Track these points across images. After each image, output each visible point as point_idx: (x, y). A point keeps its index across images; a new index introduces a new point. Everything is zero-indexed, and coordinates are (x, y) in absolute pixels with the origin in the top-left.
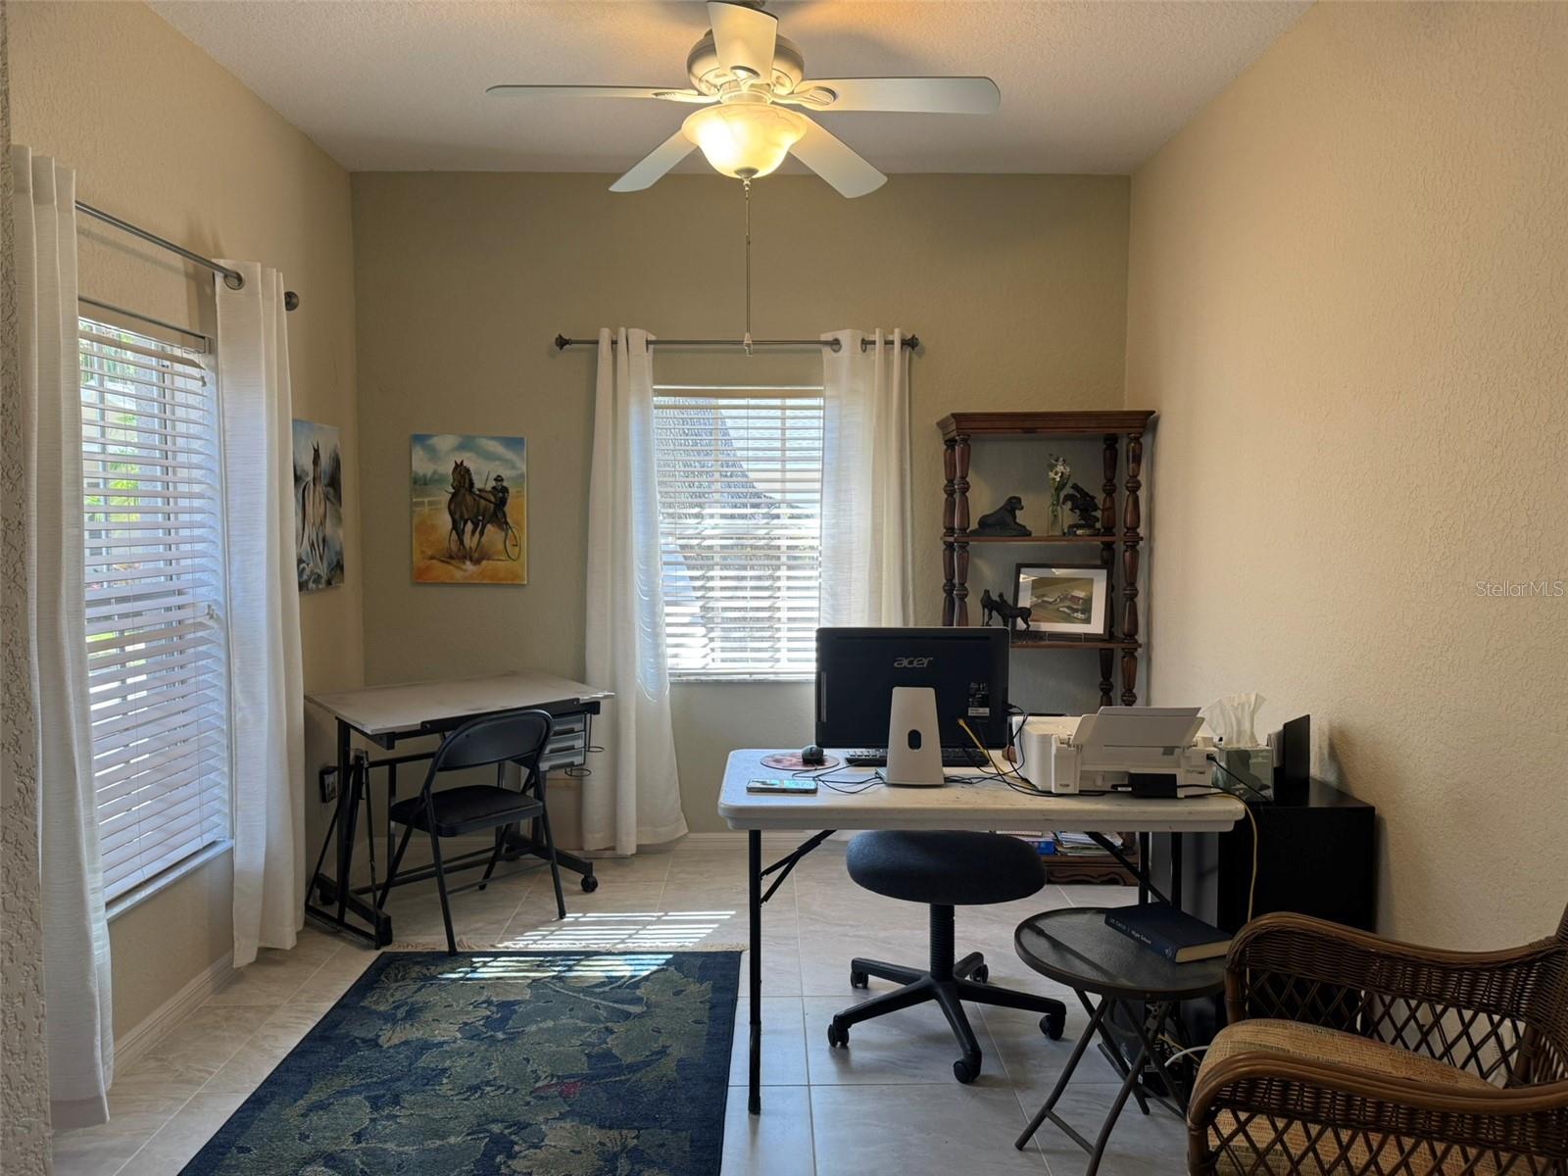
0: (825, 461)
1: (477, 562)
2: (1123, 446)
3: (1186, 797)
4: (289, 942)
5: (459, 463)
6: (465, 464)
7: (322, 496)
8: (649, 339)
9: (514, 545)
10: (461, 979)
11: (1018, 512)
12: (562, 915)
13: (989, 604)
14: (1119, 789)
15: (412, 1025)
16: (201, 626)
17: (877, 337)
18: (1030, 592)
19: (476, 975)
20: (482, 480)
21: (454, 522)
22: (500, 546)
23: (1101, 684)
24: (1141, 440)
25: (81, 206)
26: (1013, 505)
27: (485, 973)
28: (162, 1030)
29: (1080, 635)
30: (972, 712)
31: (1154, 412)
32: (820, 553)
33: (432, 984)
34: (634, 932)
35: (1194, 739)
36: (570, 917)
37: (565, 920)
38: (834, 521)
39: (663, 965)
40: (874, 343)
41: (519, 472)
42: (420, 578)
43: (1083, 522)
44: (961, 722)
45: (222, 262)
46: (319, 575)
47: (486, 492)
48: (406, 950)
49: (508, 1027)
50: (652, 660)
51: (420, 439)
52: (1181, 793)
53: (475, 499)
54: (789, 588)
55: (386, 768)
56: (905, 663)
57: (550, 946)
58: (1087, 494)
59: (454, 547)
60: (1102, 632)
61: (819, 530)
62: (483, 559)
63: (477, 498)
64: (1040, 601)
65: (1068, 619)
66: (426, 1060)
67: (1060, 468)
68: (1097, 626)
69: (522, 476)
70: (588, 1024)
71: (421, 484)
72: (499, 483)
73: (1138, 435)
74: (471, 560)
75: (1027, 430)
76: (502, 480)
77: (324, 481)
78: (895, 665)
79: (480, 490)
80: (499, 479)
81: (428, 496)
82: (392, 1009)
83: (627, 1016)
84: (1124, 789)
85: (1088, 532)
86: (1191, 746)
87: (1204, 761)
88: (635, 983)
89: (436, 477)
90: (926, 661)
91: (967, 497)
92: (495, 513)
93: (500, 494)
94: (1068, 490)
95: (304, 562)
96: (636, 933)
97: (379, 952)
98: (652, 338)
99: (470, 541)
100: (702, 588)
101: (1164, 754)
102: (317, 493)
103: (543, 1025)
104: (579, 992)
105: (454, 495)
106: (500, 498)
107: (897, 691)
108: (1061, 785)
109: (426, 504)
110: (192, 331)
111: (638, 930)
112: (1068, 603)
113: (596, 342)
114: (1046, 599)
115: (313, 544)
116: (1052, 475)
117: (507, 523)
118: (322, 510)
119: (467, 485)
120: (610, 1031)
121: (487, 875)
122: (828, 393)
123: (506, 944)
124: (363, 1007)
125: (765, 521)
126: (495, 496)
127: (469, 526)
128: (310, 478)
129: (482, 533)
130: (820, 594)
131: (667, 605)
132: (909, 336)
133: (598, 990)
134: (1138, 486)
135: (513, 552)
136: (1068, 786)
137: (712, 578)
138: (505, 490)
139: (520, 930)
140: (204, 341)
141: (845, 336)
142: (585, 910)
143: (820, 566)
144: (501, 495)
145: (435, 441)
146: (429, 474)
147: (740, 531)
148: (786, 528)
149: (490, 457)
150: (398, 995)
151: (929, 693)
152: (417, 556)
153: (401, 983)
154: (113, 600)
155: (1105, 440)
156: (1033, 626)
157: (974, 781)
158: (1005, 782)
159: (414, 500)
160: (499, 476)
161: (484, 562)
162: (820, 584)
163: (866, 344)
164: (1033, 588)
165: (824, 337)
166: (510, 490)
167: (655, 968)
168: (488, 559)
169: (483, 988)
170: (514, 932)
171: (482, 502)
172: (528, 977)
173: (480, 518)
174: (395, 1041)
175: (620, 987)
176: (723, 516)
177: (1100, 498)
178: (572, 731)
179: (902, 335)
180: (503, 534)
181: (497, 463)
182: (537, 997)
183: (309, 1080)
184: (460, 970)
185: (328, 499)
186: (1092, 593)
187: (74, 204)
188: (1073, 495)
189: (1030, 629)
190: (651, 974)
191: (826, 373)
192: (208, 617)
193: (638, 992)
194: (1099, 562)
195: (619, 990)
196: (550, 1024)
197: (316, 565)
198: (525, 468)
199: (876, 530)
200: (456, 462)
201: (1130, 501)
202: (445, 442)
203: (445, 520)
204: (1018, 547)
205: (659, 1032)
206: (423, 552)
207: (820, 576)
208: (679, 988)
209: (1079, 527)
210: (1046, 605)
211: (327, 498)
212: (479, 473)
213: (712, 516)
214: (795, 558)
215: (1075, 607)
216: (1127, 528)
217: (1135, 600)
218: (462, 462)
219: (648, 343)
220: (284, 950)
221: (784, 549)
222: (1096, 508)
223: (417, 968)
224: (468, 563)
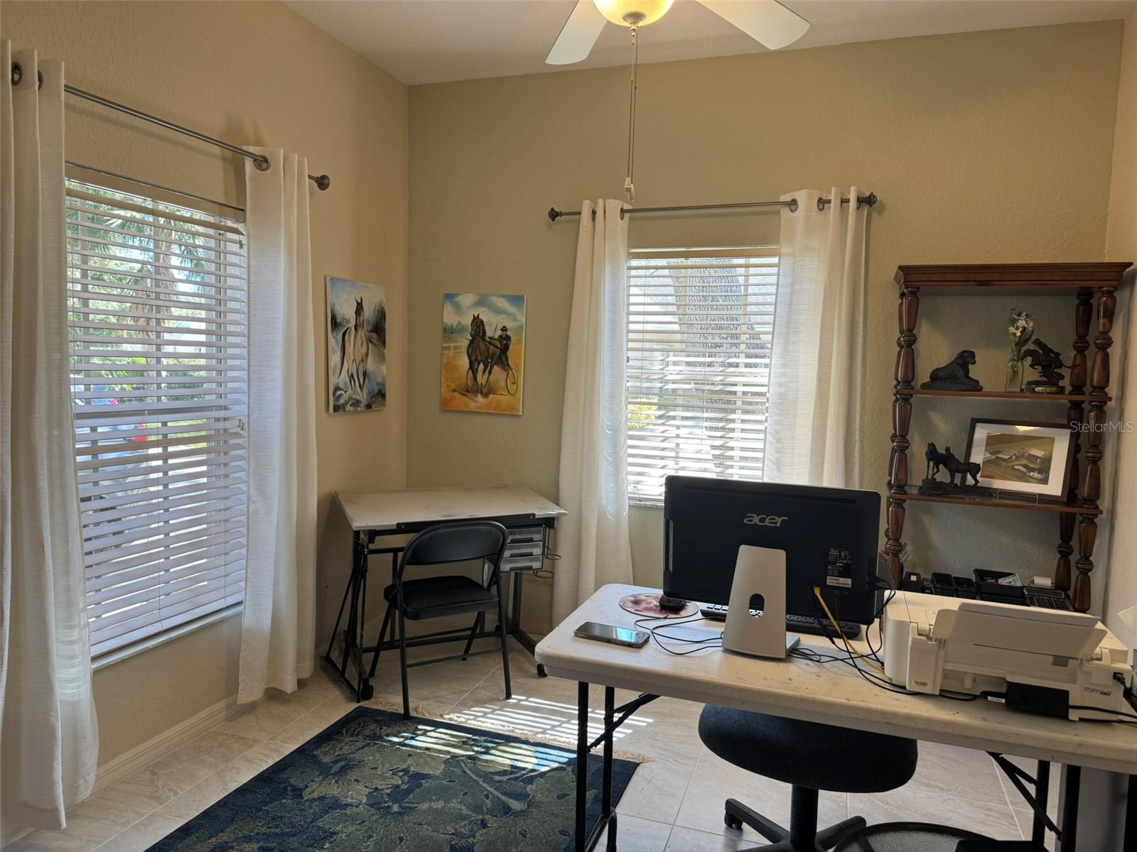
0: (777, 314)
1: (485, 395)
2: (1099, 301)
3: (1081, 720)
4: (290, 686)
5: (476, 316)
6: (480, 317)
7: (364, 339)
8: (625, 208)
9: (513, 383)
10: (399, 743)
11: (970, 367)
12: (508, 696)
13: (933, 455)
14: (990, 698)
15: (337, 782)
16: (237, 435)
17: (833, 196)
18: (984, 447)
19: (413, 742)
20: (492, 331)
21: (471, 363)
22: (503, 384)
23: (1059, 546)
24: (1115, 294)
25: (69, 89)
26: (965, 359)
27: (422, 742)
28: (168, 748)
29: (1034, 495)
30: (831, 581)
31: (1130, 264)
32: (768, 399)
33: (375, 744)
34: (557, 723)
35: (1098, 650)
36: (515, 698)
37: (511, 701)
38: (781, 371)
39: (564, 763)
40: (829, 202)
41: (518, 324)
42: (446, 406)
43: (1044, 379)
44: (817, 591)
45: (251, 149)
46: (357, 401)
47: (495, 339)
48: (376, 708)
49: (406, 800)
50: (612, 485)
51: (449, 297)
52: (1074, 715)
53: (486, 345)
54: (743, 430)
55: (391, 555)
56: (756, 520)
57: (485, 725)
58: (1051, 351)
59: (470, 383)
60: (1059, 493)
61: (767, 378)
62: (490, 393)
63: (488, 344)
64: (994, 457)
65: (1023, 478)
66: (326, 822)
67: (1022, 323)
68: (1054, 486)
69: (521, 327)
70: (470, 813)
71: (449, 332)
72: (504, 333)
73: (1111, 289)
74: (482, 394)
75: (980, 283)
76: (507, 330)
77: (367, 327)
78: (745, 521)
79: (490, 338)
80: (504, 329)
81: (455, 342)
82: (332, 763)
83: (507, 810)
84: (995, 699)
85: (1048, 389)
86: (1092, 659)
87: (1110, 681)
88: (530, 777)
89: (460, 327)
90: (779, 520)
91: (913, 350)
92: (500, 358)
93: (505, 340)
94: (1030, 346)
95: (341, 389)
96: (560, 726)
97: (358, 705)
98: (627, 207)
99: (482, 379)
100: (723, 429)
101: (1054, 664)
102: (359, 337)
103: (435, 805)
104: (480, 776)
105: (472, 342)
106: (504, 344)
107: (744, 551)
108: (916, 683)
109: (452, 348)
110: (227, 204)
111: (563, 722)
112: (1024, 462)
113: (579, 213)
114: (1000, 456)
115: (352, 376)
116: (1012, 330)
117: (508, 365)
118: (364, 350)
119: (481, 334)
120: (484, 824)
121: (467, 651)
122: (784, 251)
123: (451, 716)
124: (315, 756)
125: (721, 369)
126: (501, 343)
127: (481, 366)
128: (353, 323)
129: (490, 373)
130: (765, 437)
131: (629, 439)
132: (868, 194)
133: (497, 778)
134: (1109, 343)
135: (512, 388)
136: (924, 684)
137: (733, 421)
138: (508, 338)
139: (471, 703)
140: (239, 212)
141: (801, 196)
142: (529, 693)
143: (767, 412)
144: (505, 342)
145: (460, 298)
146: (455, 325)
147: (699, 377)
148: (743, 376)
149: (498, 311)
150: (346, 750)
151: (780, 556)
152: (444, 390)
153: (354, 738)
154: (146, 412)
155: (1079, 295)
156: (982, 481)
157: (823, 659)
158: (856, 667)
159: (444, 345)
160: (504, 327)
161: (491, 396)
162: (766, 428)
163: (823, 203)
164: (987, 444)
165: (783, 198)
166: (512, 338)
167: (555, 765)
168: (494, 394)
169: (410, 755)
170: (465, 705)
171: (492, 347)
172: (449, 752)
173: (490, 360)
174: (316, 795)
175: (516, 779)
176: (688, 364)
177: (1068, 355)
178: (531, 540)
179: (859, 191)
180: (506, 373)
181: (503, 316)
182: (445, 774)
183: (233, 819)
184: (403, 734)
185: (371, 342)
186: (1052, 453)
187: (63, 88)
188: (1034, 351)
189: (978, 485)
190: (549, 771)
191: (783, 230)
192: (240, 428)
193: (529, 788)
194: (1065, 422)
195: (513, 782)
196: (440, 805)
197: (355, 392)
198: (524, 320)
199: (823, 379)
200: (474, 316)
201: (1099, 358)
202: (466, 300)
203: (464, 362)
204: (971, 404)
205: (525, 836)
206: (448, 386)
207: (766, 421)
208: (565, 792)
209: (1038, 383)
210: (1000, 461)
211: (369, 341)
212: (490, 324)
213: (675, 363)
214: (751, 403)
215: (1032, 466)
216: (1093, 387)
217: (1099, 463)
218: (478, 316)
219: (623, 211)
220: (285, 693)
221: (739, 394)
222: (1061, 365)
223: (373, 727)
224: (479, 396)
